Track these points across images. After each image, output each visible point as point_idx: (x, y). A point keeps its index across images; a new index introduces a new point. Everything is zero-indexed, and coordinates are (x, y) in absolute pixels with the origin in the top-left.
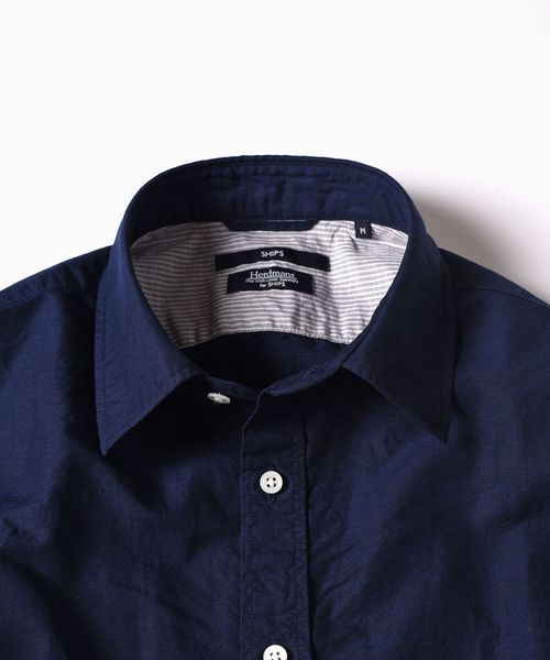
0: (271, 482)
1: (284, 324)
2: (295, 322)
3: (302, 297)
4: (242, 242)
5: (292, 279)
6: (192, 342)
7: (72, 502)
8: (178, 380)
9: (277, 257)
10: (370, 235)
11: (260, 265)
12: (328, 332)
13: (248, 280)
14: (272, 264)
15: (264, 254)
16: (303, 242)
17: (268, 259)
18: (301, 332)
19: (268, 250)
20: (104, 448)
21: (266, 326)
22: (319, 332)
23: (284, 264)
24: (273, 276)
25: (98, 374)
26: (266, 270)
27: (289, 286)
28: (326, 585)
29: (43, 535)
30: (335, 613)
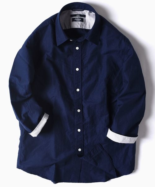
0: (77, 48)
1: (79, 27)
2: (81, 27)
3: (82, 22)
4: (74, 13)
5: (80, 19)
6: (68, 28)
7: (54, 53)
8: (66, 40)
9: (79, 16)
10: (91, 12)
11: (76, 17)
12: (85, 27)
13: (75, 20)
14: (78, 17)
15: (77, 15)
16: (82, 13)
17: (77, 16)
18: (81, 28)
19: (78, 15)
20: (58, 46)
21: (77, 27)
22: (84, 28)
23: (80, 17)
24: (78, 19)
25: (56, 35)
26: (77, 18)
27: (80, 21)
28: (83, 61)
29: (51, 56)
30: (85, 64)
